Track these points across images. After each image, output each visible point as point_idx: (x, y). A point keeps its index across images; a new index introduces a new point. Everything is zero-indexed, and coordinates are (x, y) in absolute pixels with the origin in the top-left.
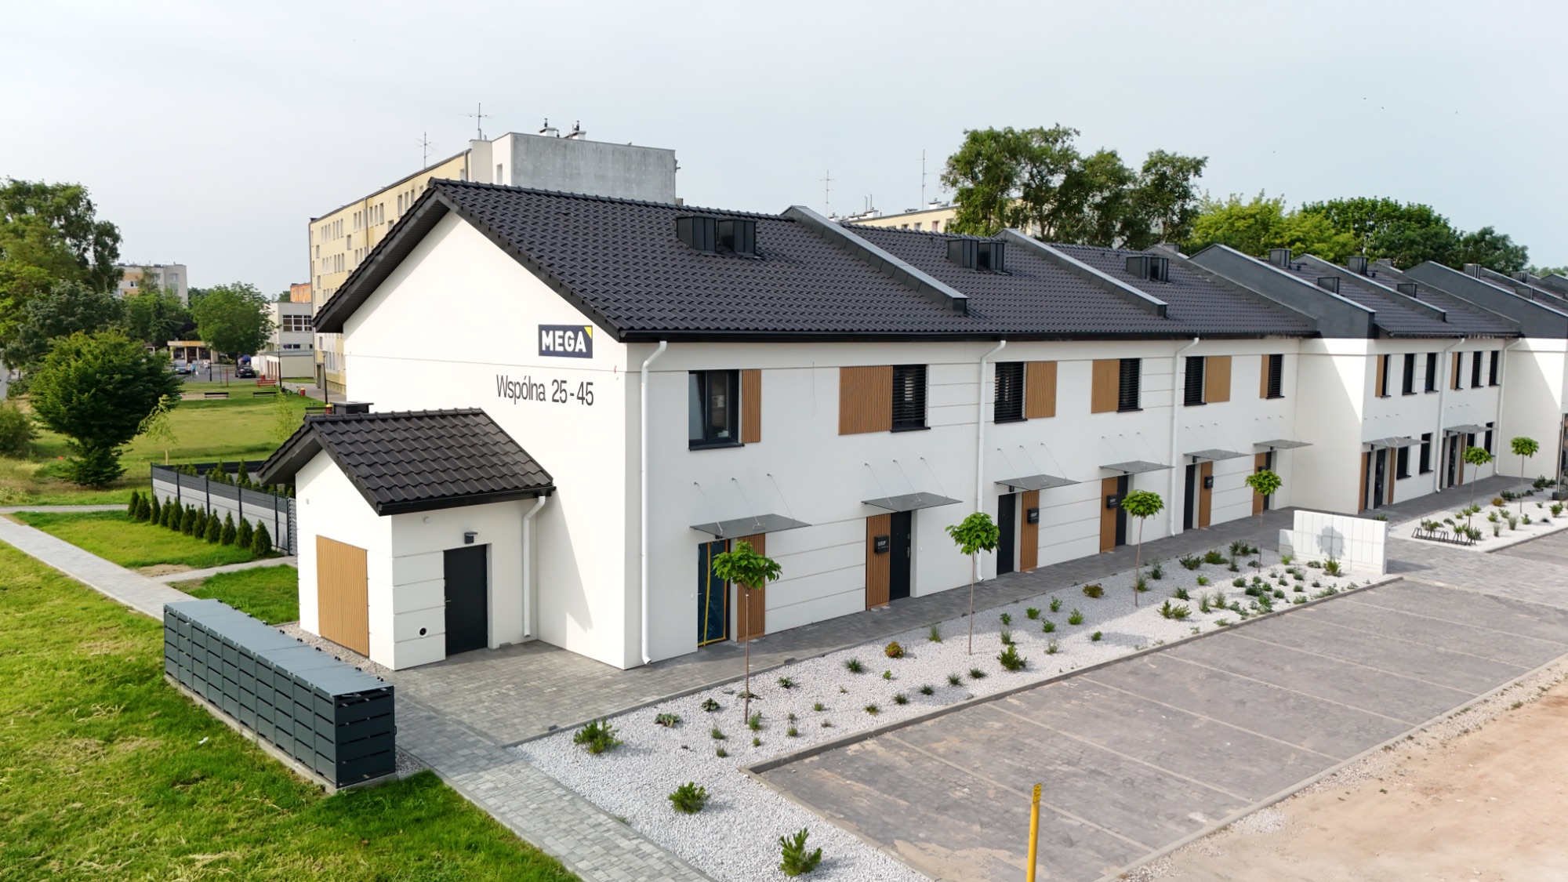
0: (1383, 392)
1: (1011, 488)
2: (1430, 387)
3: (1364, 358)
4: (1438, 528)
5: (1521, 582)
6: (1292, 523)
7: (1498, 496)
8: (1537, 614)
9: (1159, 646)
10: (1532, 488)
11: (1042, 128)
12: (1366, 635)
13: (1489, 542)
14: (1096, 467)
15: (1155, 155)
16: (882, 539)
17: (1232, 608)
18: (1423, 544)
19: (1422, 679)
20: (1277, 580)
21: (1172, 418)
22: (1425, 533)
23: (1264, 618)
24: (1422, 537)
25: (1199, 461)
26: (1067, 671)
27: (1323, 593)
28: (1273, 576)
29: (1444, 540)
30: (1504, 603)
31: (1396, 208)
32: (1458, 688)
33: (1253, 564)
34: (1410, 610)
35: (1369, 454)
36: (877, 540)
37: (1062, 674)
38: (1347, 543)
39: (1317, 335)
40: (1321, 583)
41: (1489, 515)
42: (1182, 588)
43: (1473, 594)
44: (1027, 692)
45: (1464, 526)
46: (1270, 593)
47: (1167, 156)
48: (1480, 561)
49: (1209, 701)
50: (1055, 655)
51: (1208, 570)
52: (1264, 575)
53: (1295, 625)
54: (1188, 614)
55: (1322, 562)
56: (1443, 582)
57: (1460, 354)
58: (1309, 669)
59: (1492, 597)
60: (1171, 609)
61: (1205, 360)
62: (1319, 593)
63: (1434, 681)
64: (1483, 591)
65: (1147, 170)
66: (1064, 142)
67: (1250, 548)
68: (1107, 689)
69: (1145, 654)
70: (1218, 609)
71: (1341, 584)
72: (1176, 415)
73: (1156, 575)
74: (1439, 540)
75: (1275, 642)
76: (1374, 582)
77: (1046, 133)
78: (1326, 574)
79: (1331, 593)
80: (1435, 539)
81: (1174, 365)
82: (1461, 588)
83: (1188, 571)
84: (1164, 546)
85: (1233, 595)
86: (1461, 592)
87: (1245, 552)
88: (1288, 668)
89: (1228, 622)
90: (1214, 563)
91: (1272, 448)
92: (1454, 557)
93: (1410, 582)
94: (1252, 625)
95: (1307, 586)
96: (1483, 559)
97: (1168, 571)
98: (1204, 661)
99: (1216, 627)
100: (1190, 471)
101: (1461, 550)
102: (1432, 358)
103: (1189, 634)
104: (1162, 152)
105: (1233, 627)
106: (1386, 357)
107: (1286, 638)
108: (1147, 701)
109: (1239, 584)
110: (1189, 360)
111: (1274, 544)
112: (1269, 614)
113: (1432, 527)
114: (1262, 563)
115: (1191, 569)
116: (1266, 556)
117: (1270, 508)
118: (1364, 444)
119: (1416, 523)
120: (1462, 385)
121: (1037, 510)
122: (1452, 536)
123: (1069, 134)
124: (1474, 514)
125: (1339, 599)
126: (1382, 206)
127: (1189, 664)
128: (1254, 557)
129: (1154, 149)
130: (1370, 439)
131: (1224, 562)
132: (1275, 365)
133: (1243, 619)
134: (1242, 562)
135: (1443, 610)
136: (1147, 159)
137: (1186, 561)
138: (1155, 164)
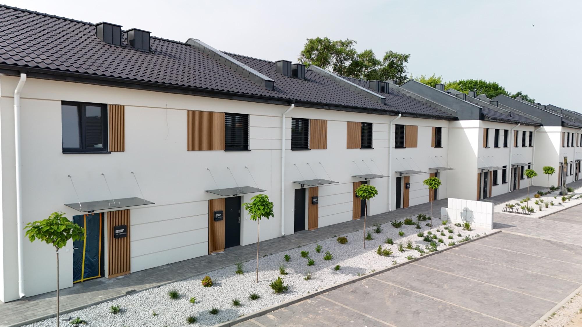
0: (486, 146)
1: (302, 185)
2: (505, 145)
3: (478, 129)
4: (513, 207)
5: (559, 233)
6: (447, 205)
7: (536, 193)
8: (572, 249)
9: (372, 273)
10: (550, 191)
11: (341, 40)
12: (487, 263)
13: (537, 214)
14: (350, 176)
15: (388, 53)
16: (218, 213)
17: (416, 249)
18: (508, 215)
19: (523, 292)
20: (440, 233)
21: (389, 153)
22: (508, 210)
23: (433, 254)
24: (507, 211)
25: (403, 175)
26: (313, 292)
27: (463, 240)
28: (438, 231)
29: (517, 213)
30: (554, 244)
31: (485, 83)
32: (545, 298)
33: (428, 225)
34: (508, 248)
35: (481, 173)
36: (215, 213)
37: (309, 294)
38: (474, 214)
39: (456, 119)
40: (462, 234)
41: (535, 201)
42: (390, 238)
43: (537, 239)
44: (283, 309)
45: (525, 206)
46: (436, 240)
47: (394, 53)
48: (536, 222)
49: (397, 312)
50: (310, 281)
51: (405, 229)
52: (434, 231)
53: (449, 258)
54: (391, 253)
55: (462, 223)
56: (521, 233)
57: (517, 131)
58: (457, 287)
59: (547, 241)
60: (382, 250)
61: (405, 127)
62: (461, 240)
63: (530, 294)
64: (542, 238)
65: (385, 59)
66: (350, 46)
67: (427, 217)
68: (335, 305)
69: (364, 278)
70: (408, 249)
71: (472, 235)
72: (391, 152)
73: (378, 231)
74: (515, 213)
75: (438, 269)
76: (488, 234)
77: (343, 43)
78: (464, 230)
79: (467, 240)
80: (513, 212)
81: (390, 128)
82: (531, 236)
83: (395, 228)
84: (385, 216)
85: (416, 242)
86: (531, 238)
87: (424, 219)
88: (445, 286)
89: (413, 257)
90: (409, 225)
91: (437, 170)
92: (524, 220)
93: (505, 233)
94: (426, 258)
95: (455, 236)
96: (537, 221)
97: (385, 229)
98: (397, 283)
99: (407, 260)
100: (399, 180)
101: (526, 217)
102: (506, 132)
103: (391, 265)
104: (392, 52)
105: (416, 260)
106: (487, 129)
107: (445, 266)
108: (357, 314)
109: (421, 235)
110: (397, 126)
111: (438, 215)
112: (436, 251)
113: (511, 207)
114: (432, 224)
115: (397, 228)
116: (434, 221)
117: (437, 199)
118: (479, 169)
119: (503, 205)
120: (518, 145)
121: (317, 197)
122: (521, 211)
123: (352, 43)
124: (528, 201)
125: (471, 243)
126: (480, 82)
127: (388, 285)
128: (429, 222)
129: (388, 51)
130: (482, 167)
131: (414, 224)
132: (438, 131)
133: (421, 255)
134: (423, 224)
135: (525, 248)
136: (385, 54)
137: (394, 223)
138: (389, 57)
